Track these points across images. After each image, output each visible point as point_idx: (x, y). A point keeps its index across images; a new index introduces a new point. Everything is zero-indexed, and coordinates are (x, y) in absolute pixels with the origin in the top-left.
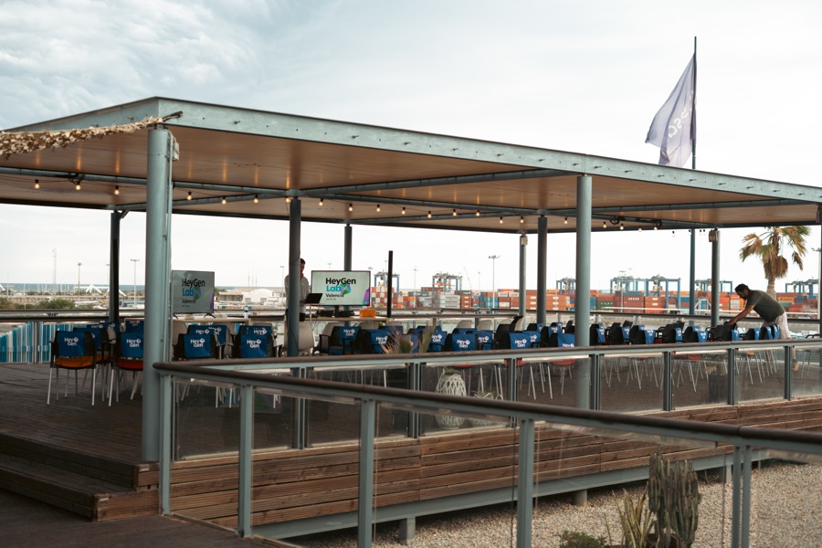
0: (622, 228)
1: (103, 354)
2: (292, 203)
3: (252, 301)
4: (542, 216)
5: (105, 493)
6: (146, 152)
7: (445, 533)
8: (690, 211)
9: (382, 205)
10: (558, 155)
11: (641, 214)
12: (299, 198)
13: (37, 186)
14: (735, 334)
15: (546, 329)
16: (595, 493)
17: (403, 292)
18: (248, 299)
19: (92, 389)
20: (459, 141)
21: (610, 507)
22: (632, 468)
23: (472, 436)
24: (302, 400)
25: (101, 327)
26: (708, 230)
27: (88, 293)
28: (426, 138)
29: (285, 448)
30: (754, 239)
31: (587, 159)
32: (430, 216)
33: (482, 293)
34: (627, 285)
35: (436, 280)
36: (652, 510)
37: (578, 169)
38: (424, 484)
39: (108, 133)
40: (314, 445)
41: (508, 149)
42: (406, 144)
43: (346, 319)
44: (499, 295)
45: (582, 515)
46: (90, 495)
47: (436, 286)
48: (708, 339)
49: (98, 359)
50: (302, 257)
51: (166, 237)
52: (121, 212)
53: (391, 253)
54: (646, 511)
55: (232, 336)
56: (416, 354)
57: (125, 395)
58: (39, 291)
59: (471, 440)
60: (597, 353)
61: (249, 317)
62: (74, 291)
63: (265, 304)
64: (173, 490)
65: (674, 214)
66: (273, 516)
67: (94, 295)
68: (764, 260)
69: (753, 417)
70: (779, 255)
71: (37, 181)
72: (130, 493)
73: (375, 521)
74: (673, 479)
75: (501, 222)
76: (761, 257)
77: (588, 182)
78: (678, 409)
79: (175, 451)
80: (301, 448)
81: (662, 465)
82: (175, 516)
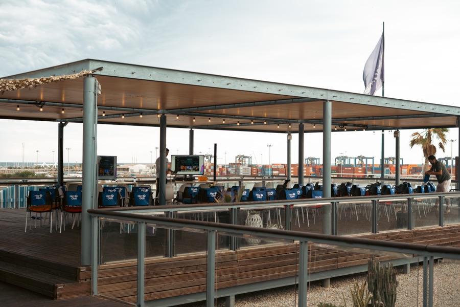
0: (345, 130)
1: (56, 204)
2: (161, 118)
3: (134, 171)
4: (301, 123)
5: (61, 284)
6: (83, 90)
7: (251, 304)
8: (383, 120)
9: (212, 118)
10: (312, 90)
11: (356, 122)
12: (165, 115)
13: (18, 109)
14: (410, 189)
15: (304, 187)
16: (335, 280)
17: (219, 166)
18: (132, 170)
19: (50, 223)
20: (257, 82)
21: (343, 288)
22: (355, 266)
23: (266, 249)
24: (171, 230)
25: (54, 188)
26: (393, 131)
27: (42, 167)
28: (239, 81)
29: (162, 257)
30: (418, 135)
31: (329, 92)
32: (238, 124)
33: (263, 166)
34: (344, 161)
35: (238, 159)
36: (370, 291)
37: (324, 98)
38: (239, 276)
39: (60, 79)
40: (178, 255)
41: (285, 87)
42: (228, 84)
43: (191, 182)
44: (273, 167)
45: (328, 293)
46: (52, 285)
47: (237, 162)
48: (395, 193)
49: (54, 206)
50: (167, 147)
51: (94, 138)
52: (64, 123)
53: (215, 145)
54: (366, 291)
55: (128, 192)
56: (235, 203)
57: (68, 226)
58: (14, 167)
59: (265, 251)
60: (335, 201)
61: (136, 181)
62: (34, 166)
63: (142, 173)
64: (99, 281)
65: (374, 122)
66: (155, 295)
67: (45, 169)
68: (423, 147)
69: (422, 236)
70: (431, 144)
71: (18, 106)
72: (75, 283)
73: (216, 297)
74: (382, 273)
75: (278, 127)
76: (422, 146)
77: (330, 105)
78: (381, 232)
79: (100, 259)
80: (171, 257)
81: (375, 265)
82: (100, 296)
